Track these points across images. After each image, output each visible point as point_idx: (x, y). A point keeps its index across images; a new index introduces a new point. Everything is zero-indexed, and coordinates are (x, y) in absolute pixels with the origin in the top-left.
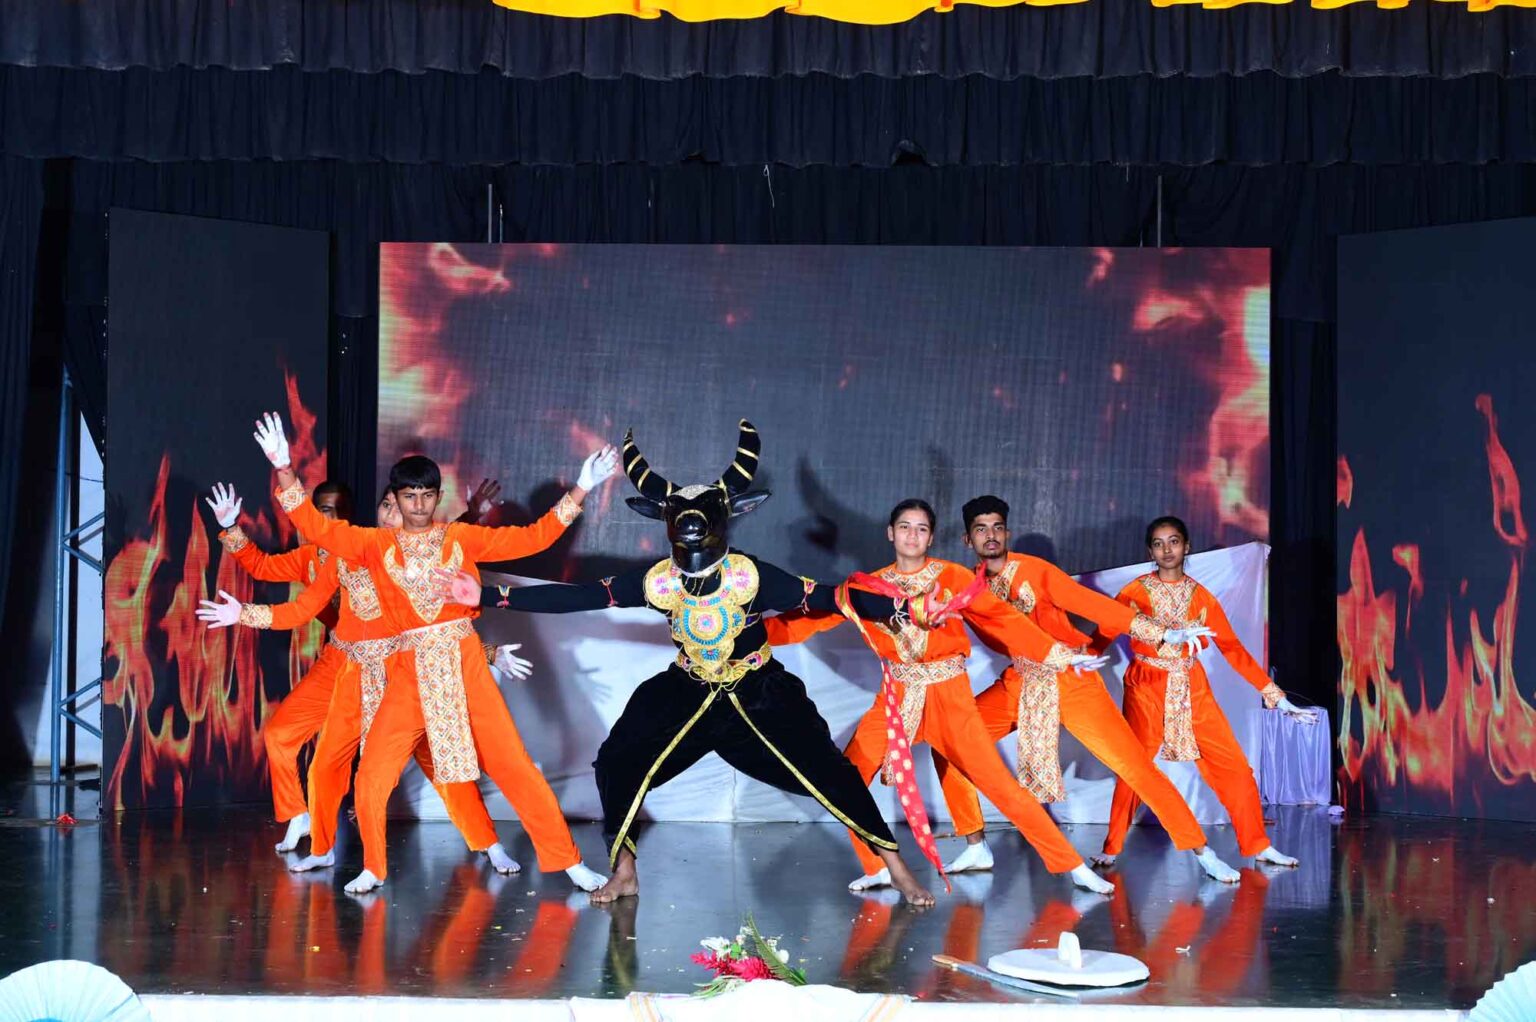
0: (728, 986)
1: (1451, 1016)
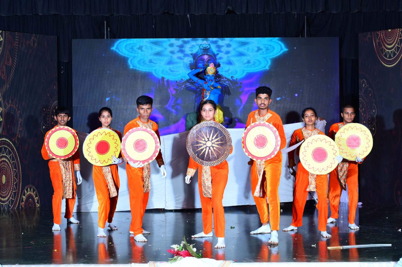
0: (178, 259)
1: (392, 263)
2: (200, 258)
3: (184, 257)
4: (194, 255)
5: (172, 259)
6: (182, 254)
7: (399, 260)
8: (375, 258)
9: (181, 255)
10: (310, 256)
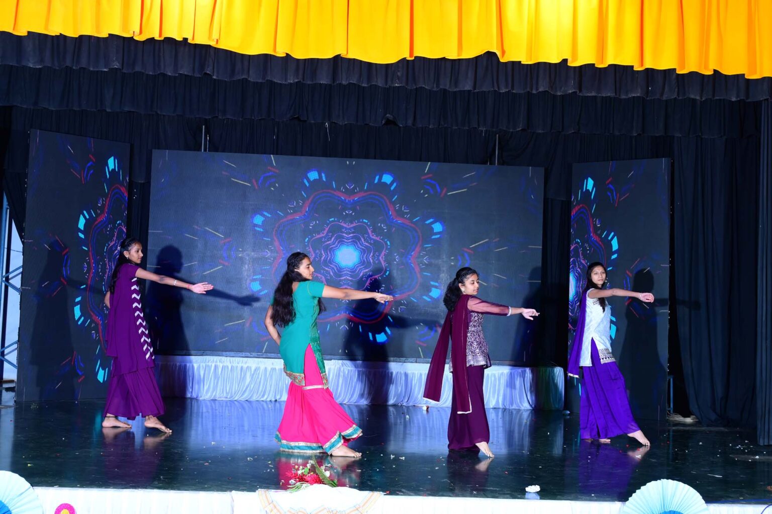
0: (302, 487)
1: (618, 504)
2: (335, 487)
3: (311, 484)
4: (326, 481)
5: (294, 487)
6: (309, 479)
7: (628, 500)
8: (593, 495)
9: (307, 482)
10: (498, 489)
